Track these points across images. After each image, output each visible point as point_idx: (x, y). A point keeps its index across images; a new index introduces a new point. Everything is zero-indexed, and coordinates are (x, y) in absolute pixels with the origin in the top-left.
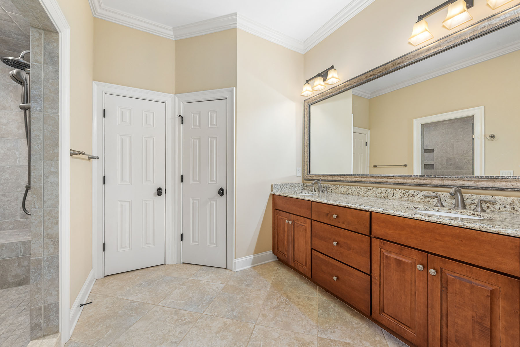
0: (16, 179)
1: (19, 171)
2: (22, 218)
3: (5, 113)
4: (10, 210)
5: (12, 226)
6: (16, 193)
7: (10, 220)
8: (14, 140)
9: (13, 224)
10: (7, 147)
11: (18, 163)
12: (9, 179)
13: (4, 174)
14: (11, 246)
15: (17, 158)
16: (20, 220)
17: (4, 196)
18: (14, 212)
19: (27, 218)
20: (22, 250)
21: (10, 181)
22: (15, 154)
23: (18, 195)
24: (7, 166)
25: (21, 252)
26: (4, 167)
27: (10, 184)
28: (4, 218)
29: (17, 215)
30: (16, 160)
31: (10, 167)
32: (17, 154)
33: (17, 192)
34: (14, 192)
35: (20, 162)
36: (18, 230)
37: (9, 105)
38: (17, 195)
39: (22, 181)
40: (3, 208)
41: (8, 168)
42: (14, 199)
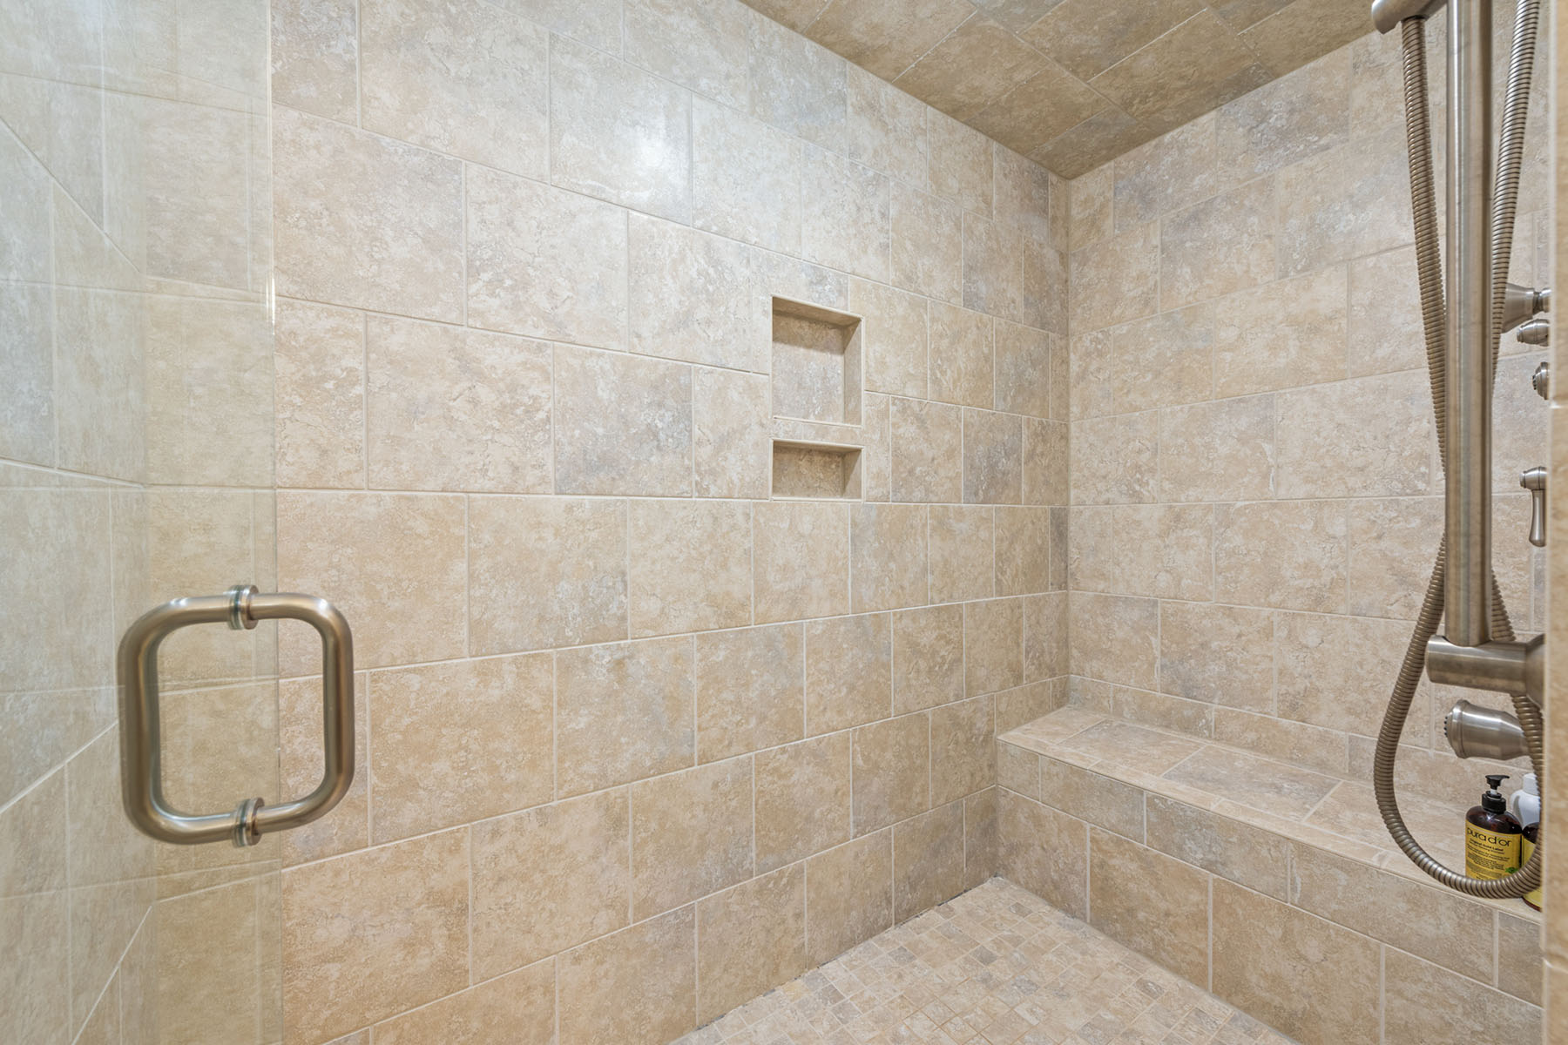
0: (1265, 553)
1: (1276, 522)
2: (1284, 716)
3: (1233, 301)
4: (1246, 672)
5: (1251, 736)
6: (1266, 611)
7: (1245, 710)
8: (1259, 400)
9: (1257, 731)
10: (1237, 430)
11: (1271, 488)
12: (1245, 552)
13: (1229, 533)
14: (1258, 843)
15: (1269, 467)
16: (1277, 722)
17: (1229, 616)
18: (1259, 684)
19: (1303, 722)
20: (1298, 880)
21: (1248, 559)
22: (1263, 453)
23: (1271, 619)
24: (1239, 504)
25: (1294, 889)
26: (1230, 505)
27: (1246, 570)
28: (1228, 698)
29: (1268, 699)
30: (1265, 476)
31: (1246, 507)
32: (1268, 453)
33: (1269, 606)
34: (1259, 606)
35: (1278, 485)
36: (1271, 760)
37: (1245, 268)
38: (1268, 618)
39: (1286, 565)
40: (1226, 661)
41: (1239, 509)
42: (1259, 632)
